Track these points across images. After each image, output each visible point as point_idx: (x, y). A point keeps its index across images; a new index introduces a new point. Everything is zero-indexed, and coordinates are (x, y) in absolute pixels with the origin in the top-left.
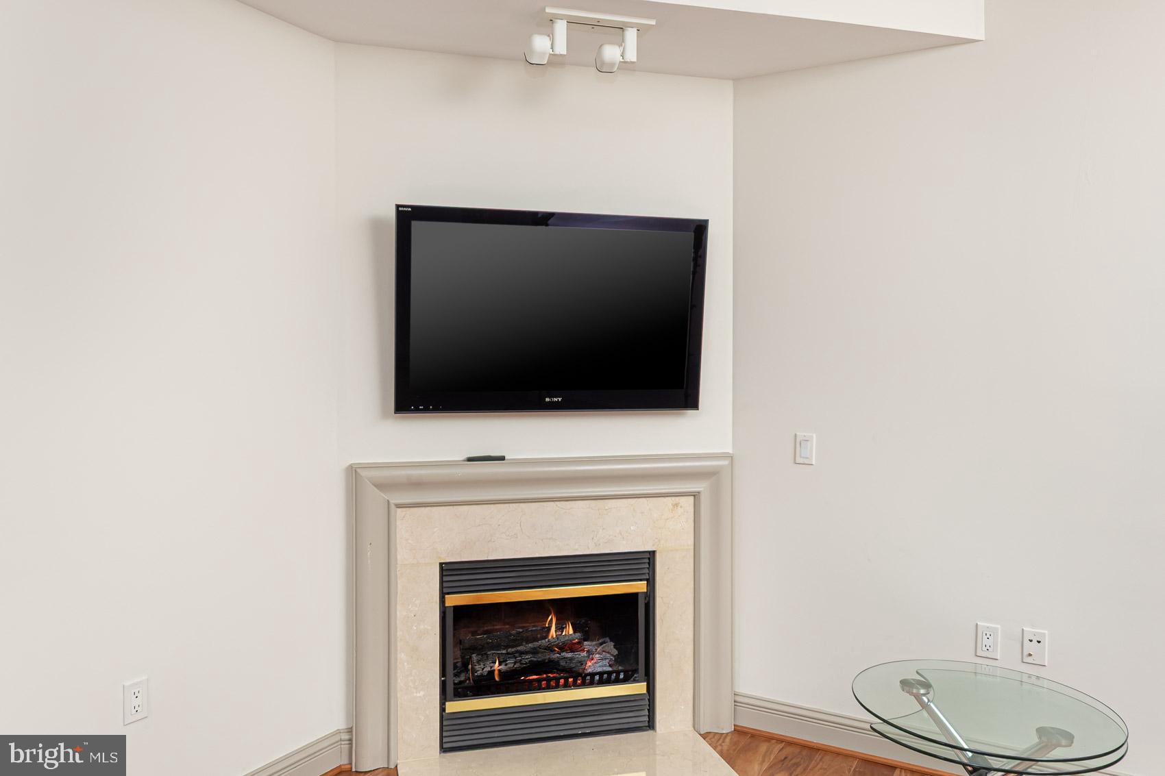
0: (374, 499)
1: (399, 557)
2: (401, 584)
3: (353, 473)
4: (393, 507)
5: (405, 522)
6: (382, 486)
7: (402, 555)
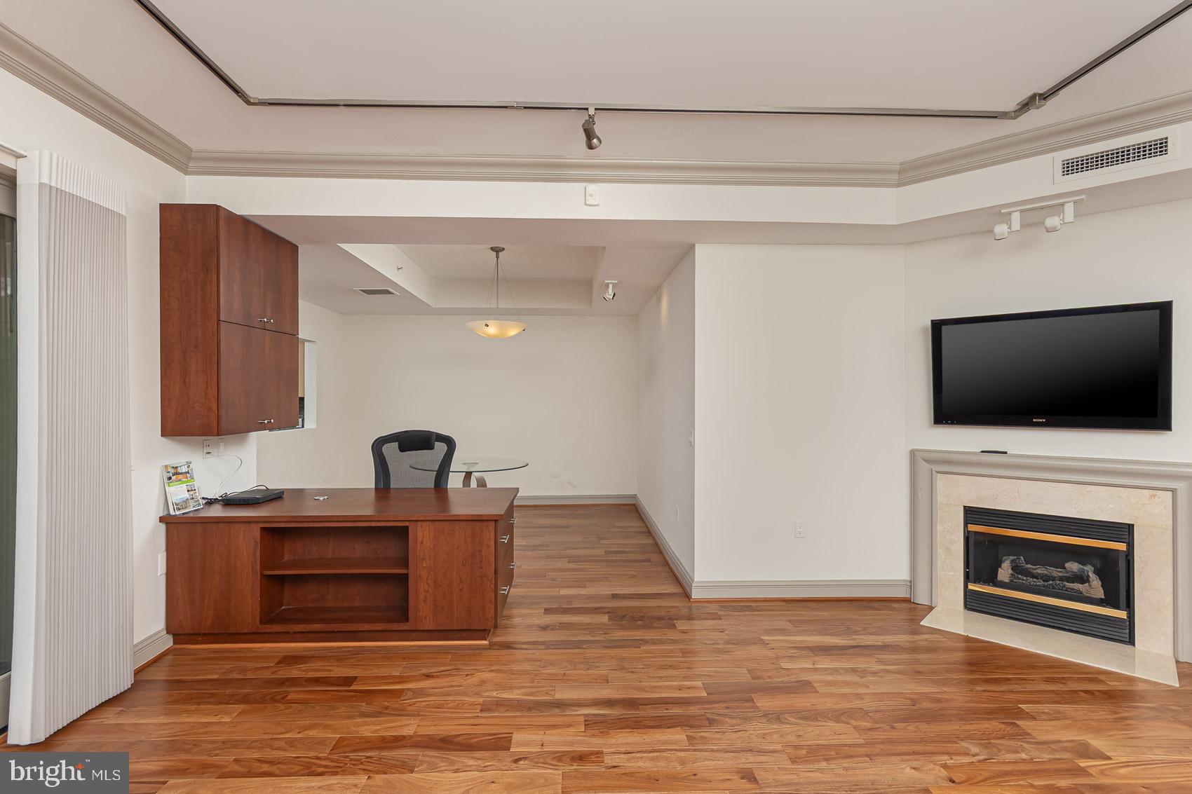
0: (924, 468)
1: (938, 498)
2: (940, 513)
3: (913, 454)
4: (934, 472)
5: (941, 482)
6: (927, 461)
7: (940, 498)
